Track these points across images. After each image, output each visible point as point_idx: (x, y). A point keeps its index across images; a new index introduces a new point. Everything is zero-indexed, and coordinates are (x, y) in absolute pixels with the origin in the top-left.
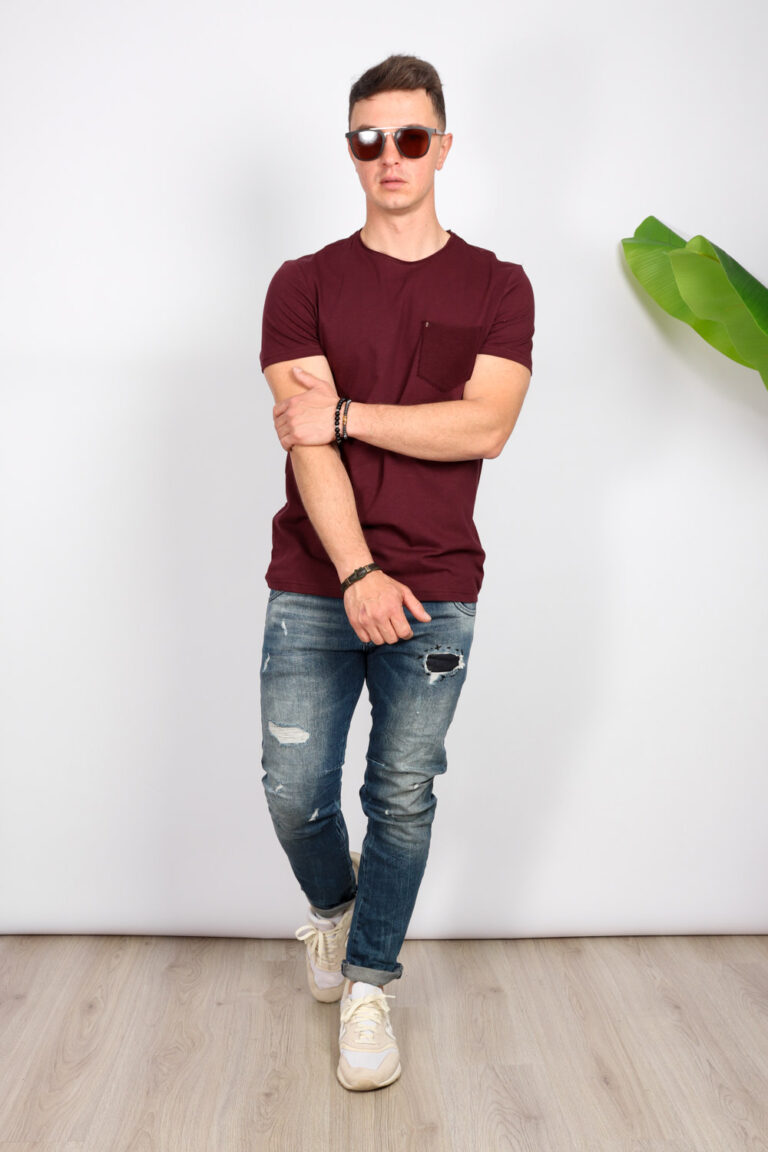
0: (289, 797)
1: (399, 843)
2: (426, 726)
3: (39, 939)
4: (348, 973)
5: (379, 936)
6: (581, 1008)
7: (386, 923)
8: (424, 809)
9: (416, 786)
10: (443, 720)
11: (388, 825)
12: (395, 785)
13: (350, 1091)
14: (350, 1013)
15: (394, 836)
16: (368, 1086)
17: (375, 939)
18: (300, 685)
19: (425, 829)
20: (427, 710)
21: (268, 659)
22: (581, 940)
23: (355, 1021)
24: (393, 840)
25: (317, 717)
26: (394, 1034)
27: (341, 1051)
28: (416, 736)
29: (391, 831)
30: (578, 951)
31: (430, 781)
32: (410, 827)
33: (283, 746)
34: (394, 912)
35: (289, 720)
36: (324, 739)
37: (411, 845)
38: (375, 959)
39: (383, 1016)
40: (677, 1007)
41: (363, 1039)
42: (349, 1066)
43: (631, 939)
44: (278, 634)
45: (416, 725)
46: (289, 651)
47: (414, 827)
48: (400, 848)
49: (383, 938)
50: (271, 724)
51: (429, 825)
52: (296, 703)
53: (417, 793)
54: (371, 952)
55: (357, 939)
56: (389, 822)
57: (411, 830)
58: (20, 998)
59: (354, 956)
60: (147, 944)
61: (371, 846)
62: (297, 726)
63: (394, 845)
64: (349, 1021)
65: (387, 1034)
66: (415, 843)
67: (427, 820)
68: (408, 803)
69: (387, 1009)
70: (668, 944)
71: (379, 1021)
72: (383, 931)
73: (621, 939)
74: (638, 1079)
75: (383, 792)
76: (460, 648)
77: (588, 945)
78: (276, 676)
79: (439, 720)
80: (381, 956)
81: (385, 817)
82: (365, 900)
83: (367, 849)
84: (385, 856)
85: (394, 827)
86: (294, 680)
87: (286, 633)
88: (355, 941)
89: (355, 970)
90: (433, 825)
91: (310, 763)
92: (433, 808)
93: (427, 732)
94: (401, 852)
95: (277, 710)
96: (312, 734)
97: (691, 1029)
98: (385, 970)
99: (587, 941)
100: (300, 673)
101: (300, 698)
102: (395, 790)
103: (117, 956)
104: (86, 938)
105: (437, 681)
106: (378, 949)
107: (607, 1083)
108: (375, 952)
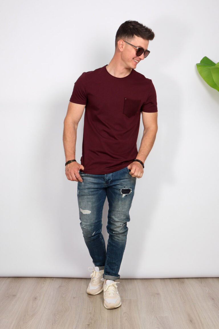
0: (86, 228)
1: (118, 241)
2: (123, 209)
3: (20, 278)
4: (105, 277)
5: (113, 267)
6: (184, 299)
7: (115, 263)
8: (124, 231)
9: (121, 225)
10: (127, 207)
11: (114, 236)
12: (115, 225)
13: (108, 309)
14: (106, 289)
15: (116, 239)
16: (113, 307)
17: (112, 268)
18: (87, 198)
19: (125, 236)
20: (123, 205)
21: (79, 191)
22: (184, 279)
23: (108, 290)
24: (116, 240)
25: (93, 207)
26: (119, 294)
27: (104, 299)
28: (120, 212)
29: (115, 237)
30: (183, 282)
31: (126, 224)
32: (120, 236)
33: (84, 214)
34: (117, 260)
35: (85, 208)
36: (95, 213)
37: (121, 241)
38: (112, 273)
39: (116, 289)
40: (213, 299)
41: (111, 295)
42: (107, 303)
43: (199, 279)
44: (81, 184)
45: (120, 209)
46: (84, 189)
47: (121, 236)
48: (118, 242)
49: (114, 267)
50: (80, 209)
51: (126, 236)
52: (87, 203)
53: (122, 227)
54: (111, 271)
55: (107, 268)
56: (114, 235)
57: (121, 237)
58: (14, 296)
59: (106, 273)
60: (52, 280)
61: (110, 242)
62: (87, 209)
63: (116, 241)
64: (107, 290)
65: (117, 294)
66: (122, 240)
67: (125, 234)
68: (119, 230)
69: (116, 287)
70: (211, 280)
71: (114, 290)
72: (114, 265)
73: (196, 279)
74: (201, 321)
75: (112, 227)
76: (131, 187)
77: (186, 280)
78: (81, 196)
79: (126, 207)
80: (114, 272)
81: (114, 234)
82: (109, 257)
83: (109, 243)
84: (114, 244)
85: (116, 236)
86: (86, 197)
87: (83, 184)
88: (106, 268)
89: (107, 276)
90: (127, 235)
91: (92, 219)
92: (127, 231)
93: (123, 211)
94: (118, 243)
95: (82, 205)
96: (92, 211)
97: (217, 305)
98: (115, 276)
99: (186, 279)
100: (87, 195)
101: (88, 202)
102: (115, 226)
103: (44, 284)
104: (34, 278)
105: (125, 197)
106: (113, 270)
107: (191, 322)
108: (112, 271)
